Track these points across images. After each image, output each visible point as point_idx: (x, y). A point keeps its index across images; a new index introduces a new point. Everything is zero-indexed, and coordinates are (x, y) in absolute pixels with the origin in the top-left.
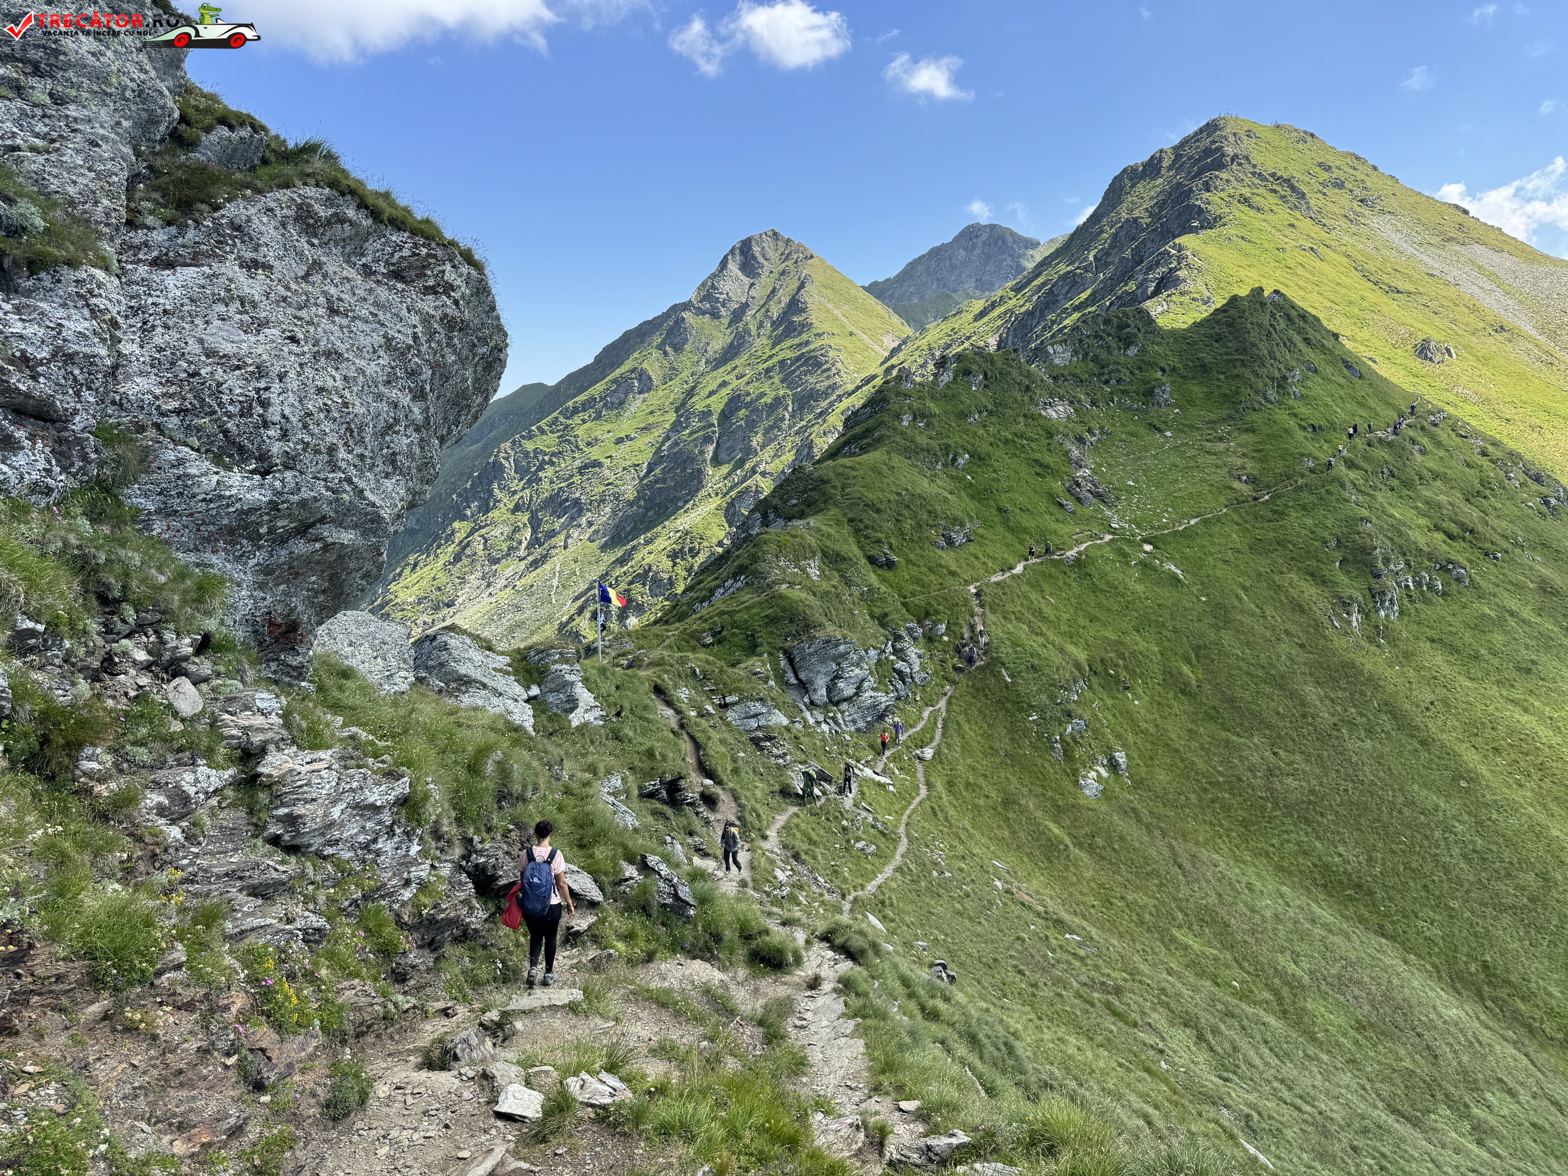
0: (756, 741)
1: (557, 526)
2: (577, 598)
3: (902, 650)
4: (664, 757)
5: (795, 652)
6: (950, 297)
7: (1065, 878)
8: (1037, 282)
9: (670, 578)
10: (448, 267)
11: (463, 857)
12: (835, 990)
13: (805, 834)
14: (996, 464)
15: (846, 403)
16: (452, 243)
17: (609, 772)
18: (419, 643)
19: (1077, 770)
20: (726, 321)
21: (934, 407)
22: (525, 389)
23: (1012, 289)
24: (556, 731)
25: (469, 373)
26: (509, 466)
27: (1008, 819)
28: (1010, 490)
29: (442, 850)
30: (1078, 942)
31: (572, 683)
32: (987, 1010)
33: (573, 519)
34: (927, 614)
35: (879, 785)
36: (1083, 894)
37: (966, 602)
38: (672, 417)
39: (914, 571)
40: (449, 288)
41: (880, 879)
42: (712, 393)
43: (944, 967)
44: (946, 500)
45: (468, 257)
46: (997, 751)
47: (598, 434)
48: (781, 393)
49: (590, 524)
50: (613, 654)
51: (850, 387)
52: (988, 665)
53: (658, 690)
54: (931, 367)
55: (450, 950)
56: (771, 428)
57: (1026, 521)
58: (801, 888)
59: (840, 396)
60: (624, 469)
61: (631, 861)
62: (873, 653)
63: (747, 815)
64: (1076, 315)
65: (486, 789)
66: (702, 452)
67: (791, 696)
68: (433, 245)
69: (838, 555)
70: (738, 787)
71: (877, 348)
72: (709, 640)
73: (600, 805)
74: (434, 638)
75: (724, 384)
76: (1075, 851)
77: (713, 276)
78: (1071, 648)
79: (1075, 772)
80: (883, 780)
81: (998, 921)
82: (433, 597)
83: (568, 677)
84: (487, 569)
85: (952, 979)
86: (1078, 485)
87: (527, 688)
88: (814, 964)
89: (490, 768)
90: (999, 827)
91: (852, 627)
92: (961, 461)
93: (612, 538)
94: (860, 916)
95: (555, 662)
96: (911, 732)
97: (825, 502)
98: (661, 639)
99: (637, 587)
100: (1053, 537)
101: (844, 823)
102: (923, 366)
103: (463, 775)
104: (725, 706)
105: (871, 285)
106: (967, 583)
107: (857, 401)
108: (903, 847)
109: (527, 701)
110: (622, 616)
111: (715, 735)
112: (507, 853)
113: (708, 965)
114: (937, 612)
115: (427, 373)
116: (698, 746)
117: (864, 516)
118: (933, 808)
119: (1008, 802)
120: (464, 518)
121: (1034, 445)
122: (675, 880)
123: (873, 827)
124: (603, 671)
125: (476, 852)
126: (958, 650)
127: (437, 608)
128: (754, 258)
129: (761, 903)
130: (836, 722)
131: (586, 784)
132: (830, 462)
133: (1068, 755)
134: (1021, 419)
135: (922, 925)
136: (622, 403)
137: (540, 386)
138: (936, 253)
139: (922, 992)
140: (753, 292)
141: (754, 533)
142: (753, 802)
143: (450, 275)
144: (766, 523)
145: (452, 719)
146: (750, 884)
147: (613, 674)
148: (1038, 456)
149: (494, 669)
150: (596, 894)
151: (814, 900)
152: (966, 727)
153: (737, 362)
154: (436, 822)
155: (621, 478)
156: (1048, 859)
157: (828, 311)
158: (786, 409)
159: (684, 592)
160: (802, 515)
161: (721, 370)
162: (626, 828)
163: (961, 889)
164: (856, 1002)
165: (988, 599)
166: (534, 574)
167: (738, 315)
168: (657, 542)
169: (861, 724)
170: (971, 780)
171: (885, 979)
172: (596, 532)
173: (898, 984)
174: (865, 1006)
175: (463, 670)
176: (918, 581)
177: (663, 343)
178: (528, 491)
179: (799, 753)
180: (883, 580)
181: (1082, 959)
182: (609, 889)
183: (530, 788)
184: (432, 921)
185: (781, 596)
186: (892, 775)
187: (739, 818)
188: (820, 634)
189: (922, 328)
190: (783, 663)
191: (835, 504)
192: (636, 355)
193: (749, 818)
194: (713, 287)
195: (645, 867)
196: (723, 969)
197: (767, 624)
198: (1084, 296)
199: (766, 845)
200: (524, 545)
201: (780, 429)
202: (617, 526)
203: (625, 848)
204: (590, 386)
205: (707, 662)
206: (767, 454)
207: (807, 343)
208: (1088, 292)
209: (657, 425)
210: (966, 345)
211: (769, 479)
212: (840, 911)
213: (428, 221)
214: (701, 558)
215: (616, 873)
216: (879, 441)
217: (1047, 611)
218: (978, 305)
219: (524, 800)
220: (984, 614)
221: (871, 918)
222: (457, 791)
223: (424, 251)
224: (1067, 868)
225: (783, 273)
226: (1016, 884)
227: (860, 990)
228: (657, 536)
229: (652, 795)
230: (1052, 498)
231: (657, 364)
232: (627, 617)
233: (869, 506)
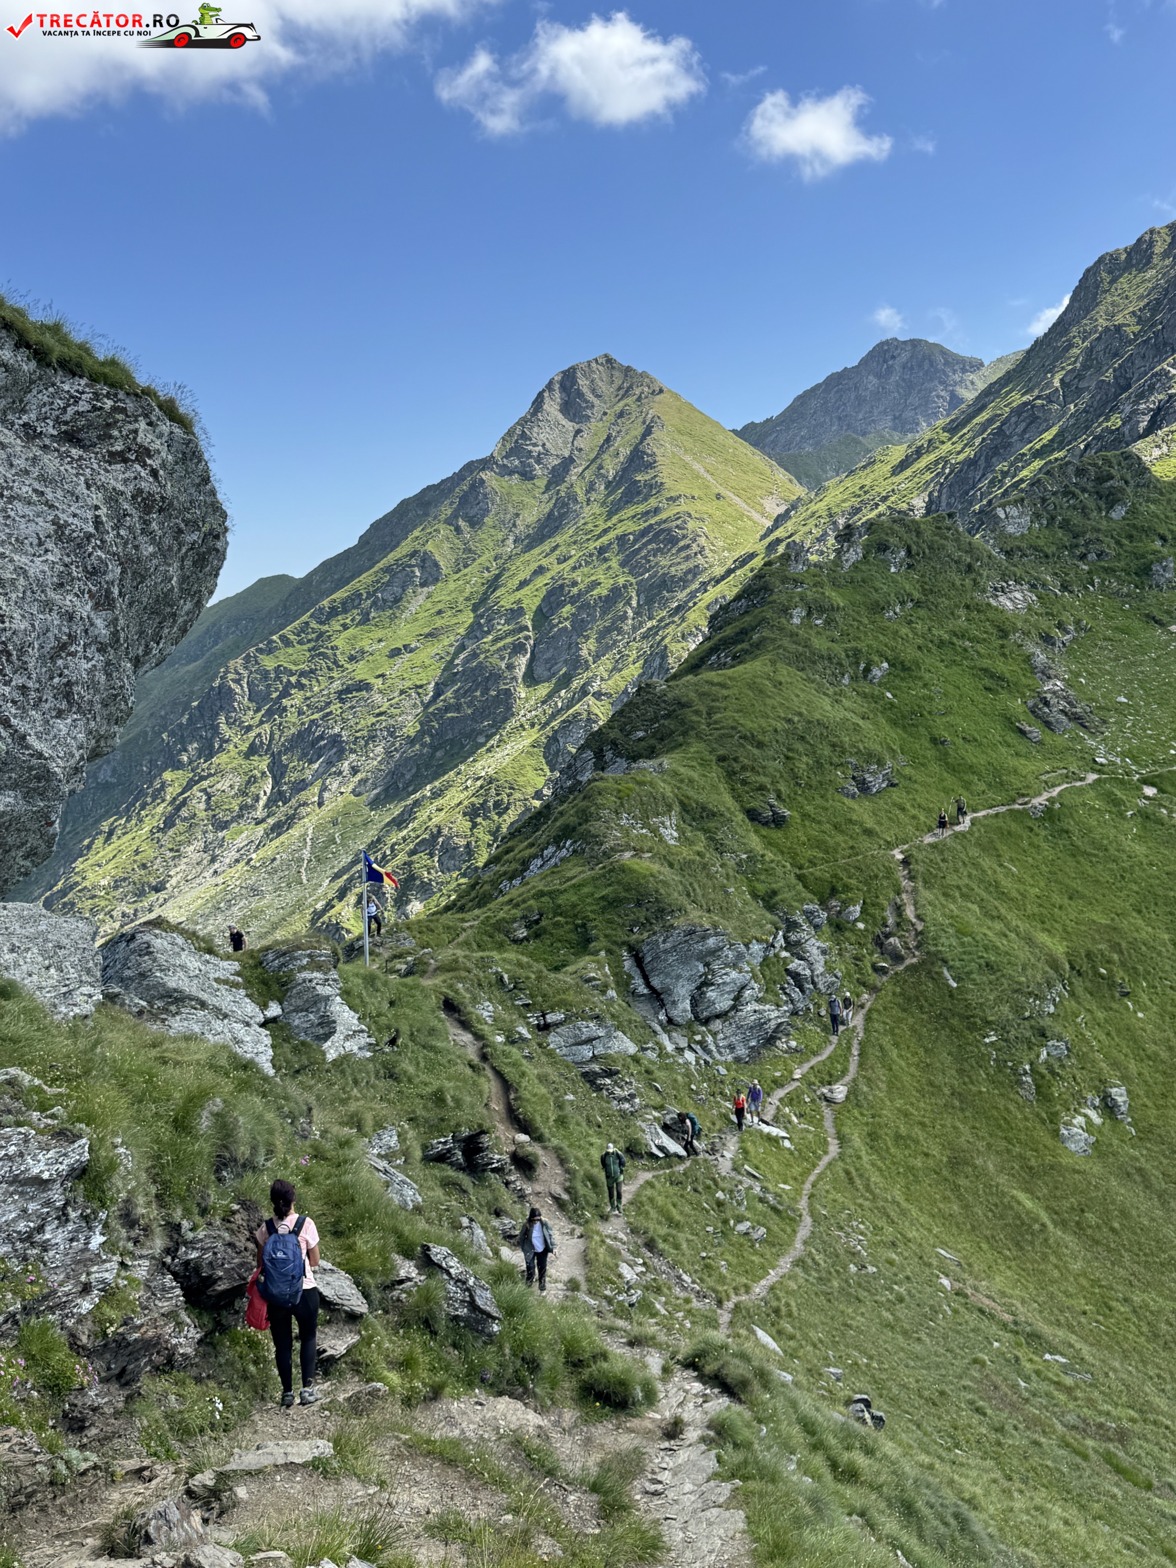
0: (590, 1078)
1: (308, 775)
2: (337, 876)
3: (798, 943)
4: (458, 1102)
5: (645, 949)
6: (859, 442)
7: (1043, 1272)
8: (979, 419)
9: (468, 845)
10: (142, 425)
11: (167, 1251)
12: (703, 1439)
13: (662, 1211)
14: (927, 676)
15: (713, 593)
16: (148, 392)
17: (379, 1125)
18: (111, 944)
19: (1056, 1114)
20: (542, 483)
21: (837, 598)
22: (263, 583)
23: (944, 429)
24: (304, 1068)
25: (173, 570)
26: (241, 691)
27: (957, 1187)
28: (948, 711)
29: (136, 1242)
30: (1064, 1365)
31: (327, 998)
32: (931, 1467)
33: (330, 763)
34: (834, 892)
35: (769, 1138)
36: (1069, 1296)
37: (889, 873)
38: (468, 618)
39: (814, 831)
40: (144, 453)
41: (773, 1276)
42: (523, 584)
43: (867, 1404)
44: (857, 728)
45: (170, 411)
46: (939, 1088)
47: (365, 644)
48: (621, 581)
49: (355, 771)
50: (386, 955)
51: (719, 571)
52: (922, 963)
53: (450, 1006)
54: (831, 540)
55: (146, 1383)
56: (608, 631)
57: (972, 755)
58: (658, 1291)
59: (704, 585)
60: (402, 692)
61: (408, 1254)
62: (756, 947)
63: (579, 1186)
64: (1037, 464)
65: (200, 1153)
66: (510, 667)
67: (641, 1011)
68: (121, 395)
69: (704, 809)
70: (565, 1145)
71: (756, 516)
72: (522, 933)
73: (364, 1174)
74: (133, 938)
75: (540, 571)
76: (1055, 1232)
77: (523, 422)
78: (1043, 938)
79: (1054, 1118)
80: (775, 1131)
81: (945, 1337)
82: (136, 878)
83: (321, 990)
84: (210, 836)
85: (878, 1421)
86: (1047, 703)
87: (264, 1006)
88: (674, 1402)
89: (204, 1123)
90: (945, 1199)
91: (725, 911)
92: (876, 672)
93: (386, 790)
94: (743, 1332)
95: (302, 968)
96: (814, 1061)
97: (685, 734)
98: (453, 932)
99: (422, 859)
100: (1013, 779)
101: (720, 1195)
102: (821, 539)
103: (166, 1133)
104: (545, 1028)
105: (745, 428)
106: (890, 846)
107: (728, 590)
108: (804, 1231)
109: (263, 1025)
110: (401, 902)
111: (532, 1070)
112: (231, 1245)
113: (519, 1405)
114: (847, 888)
115: (114, 571)
116: (506, 1085)
117: (740, 752)
118: (847, 1173)
119: (957, 1162)
120: (178, 766)
121: (979, 647)
122: (471, 1282)
123: (761, 1200)
124: (370, 980)
125: (186, 1243)
126: (879, 943)
127: (140, 894)
128: (580, 394)
129: (599, 1313)
130: (705, 1049)
131: (345, 1144)
132: (690, 677)
133: (1042, 1093)
134: (962, 612)
135: (835, 1344)
136: (397, 600)
137: (282, 579)
138: (836, 381)
139: (832, 1441)
140: (580, 442)
141: (584, 779)
142: (587, 1165)
143: (145, 436)
144: (601, 765)
145: (154, 1053)
146: (584, 1287)
147: (385, 984)
148: (986, 663)
149: (217, 980)
150: (359, 1305)
151: (677, 1308)
152: (894, 1053)
153: (558, 539)
154: (127, 1201)
155: (397, 706)
156: (1017, 1244)
157: (685, 466)
158: (628, 603)
159: (486, 865)
160: (651, 753)
161: (536, 551)
162: (403, 1207)
163: (891, 1290)
164: (734, 1457)
165: (920, 868)
166: (277, 842)
167: (558, 474)
168: (449, 794)
169: (742, 1051)
170: (903, 1131)
171: (778, 1422)
172: (363, 782)
173: (796, 1430)
174: (746, 1462)
175: (172, 982)
176: (820, 845)
177: (455, 516)
178: (267, 726)
179: (652, 1094)
180: (769, 843)
181: (1069, 1390)
182: (376, 1295)
183: (262, 1151)
184: (121, 1344)
185: (623, 869)
186: (786, 1124)
187: (567, 1190)
188: (680, 922)
189: (817, 486)
190: (628, 964)
191: (699, 737)
192: (416, 533)
193: (581, 1190)
194: (523, 436)
195: (427, 1264)
196: (541, 1410)
197: (604, 910)
198: (1048, 436)
199: (608, 1229)
200: (262, 803)
201: (620, 631)
202: (392, 773)
203: (400, 1235)
204: (353, 578)
205: (520, 965)
206: (602, 668)
207: (657, 511)
208: (1054, 431)
209: (447, 629)
210: (882, 508)
211: (605, 701)
212: (713, 1323)
213: (113, 363)
214: (511, 816)
215: (386, 1272)
216: (758, 646)
217: (1007, 884)
218: (898, 453)
219: (254, 1169)
220: (915, 890)
221: (760, 1333)
222: (159, 1157)
223: (109, 404)
224: (1045, 1258)
225: (621, 415)
226: (971, 1281)
227: (739, 1439)
228: (448, 786)
229: (441, 1158)
230: (1010, 723)
231: (446, 545)
232: (408, 902)
233: (749, 738)
